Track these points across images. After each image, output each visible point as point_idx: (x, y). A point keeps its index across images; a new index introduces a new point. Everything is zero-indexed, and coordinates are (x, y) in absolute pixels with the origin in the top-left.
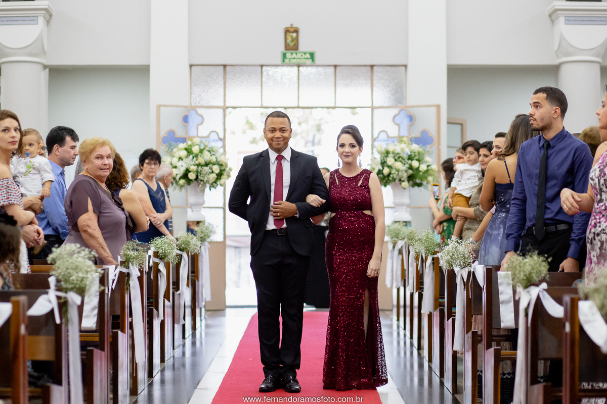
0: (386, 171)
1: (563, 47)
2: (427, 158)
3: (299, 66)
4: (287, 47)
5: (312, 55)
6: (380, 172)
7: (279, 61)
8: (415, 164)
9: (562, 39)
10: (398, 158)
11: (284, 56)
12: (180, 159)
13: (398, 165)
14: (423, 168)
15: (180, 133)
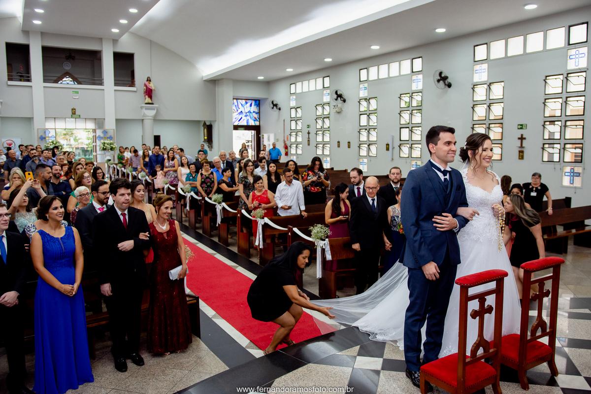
0: (105, 147)
1: (144, 115)
2: (115, 144)
3: (76, 118)
4: (73, 114)
5: (79, 116)
6: (103, 148)
7: (70, 117)
8: (112, 146)
9: (144, 113)
10: (108, 144)
11: (72, 116)
12: (51, 145)
13: (108, 146)
14: (114, 147)
15: (44, 136)
